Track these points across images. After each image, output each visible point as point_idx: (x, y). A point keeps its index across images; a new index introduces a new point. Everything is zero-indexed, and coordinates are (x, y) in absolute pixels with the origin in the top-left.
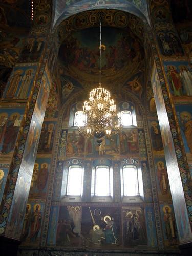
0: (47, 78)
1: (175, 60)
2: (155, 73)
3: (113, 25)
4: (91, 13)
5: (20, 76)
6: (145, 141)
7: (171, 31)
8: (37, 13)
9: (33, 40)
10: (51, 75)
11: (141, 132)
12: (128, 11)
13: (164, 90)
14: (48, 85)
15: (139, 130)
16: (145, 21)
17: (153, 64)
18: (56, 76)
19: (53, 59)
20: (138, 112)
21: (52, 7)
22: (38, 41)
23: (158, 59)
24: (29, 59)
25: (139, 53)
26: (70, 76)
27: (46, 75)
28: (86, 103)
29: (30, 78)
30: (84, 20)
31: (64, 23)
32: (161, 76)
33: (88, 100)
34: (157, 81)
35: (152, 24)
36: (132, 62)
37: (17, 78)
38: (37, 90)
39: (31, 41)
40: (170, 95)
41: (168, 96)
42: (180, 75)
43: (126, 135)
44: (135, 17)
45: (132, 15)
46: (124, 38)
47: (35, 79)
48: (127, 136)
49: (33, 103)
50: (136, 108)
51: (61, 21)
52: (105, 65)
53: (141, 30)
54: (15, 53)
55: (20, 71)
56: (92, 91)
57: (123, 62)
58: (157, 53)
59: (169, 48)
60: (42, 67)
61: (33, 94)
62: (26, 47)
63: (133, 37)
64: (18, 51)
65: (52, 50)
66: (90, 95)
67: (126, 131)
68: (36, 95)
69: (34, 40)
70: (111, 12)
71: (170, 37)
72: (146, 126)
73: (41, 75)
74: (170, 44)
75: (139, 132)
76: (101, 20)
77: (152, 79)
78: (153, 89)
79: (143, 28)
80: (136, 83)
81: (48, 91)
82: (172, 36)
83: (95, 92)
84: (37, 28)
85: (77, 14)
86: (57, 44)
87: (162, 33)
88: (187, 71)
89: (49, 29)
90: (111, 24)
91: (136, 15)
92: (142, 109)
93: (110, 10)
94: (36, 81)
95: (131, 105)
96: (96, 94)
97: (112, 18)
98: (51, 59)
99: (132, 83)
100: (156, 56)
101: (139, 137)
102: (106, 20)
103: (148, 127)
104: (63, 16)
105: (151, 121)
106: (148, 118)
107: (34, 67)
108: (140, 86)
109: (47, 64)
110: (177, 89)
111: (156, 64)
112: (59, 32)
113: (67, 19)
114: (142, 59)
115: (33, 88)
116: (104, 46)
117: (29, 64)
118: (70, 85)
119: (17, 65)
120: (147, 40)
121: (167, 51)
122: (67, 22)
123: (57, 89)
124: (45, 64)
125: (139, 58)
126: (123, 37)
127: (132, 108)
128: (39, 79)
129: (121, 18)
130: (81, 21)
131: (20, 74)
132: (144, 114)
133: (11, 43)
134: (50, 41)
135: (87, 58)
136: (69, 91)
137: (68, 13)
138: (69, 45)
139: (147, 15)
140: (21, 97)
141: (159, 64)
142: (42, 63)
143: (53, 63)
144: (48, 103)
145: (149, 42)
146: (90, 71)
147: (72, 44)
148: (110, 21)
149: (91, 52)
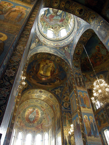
3: (89, 38)
4: (78, 46)
22: (70, 79)
29: (74, 99)
31: (74, 61)
39: (69, 82)
55: (71, 98)
60: (76, 89)
62: (69, 85)
68: (79, 104)
70: (82, 37)
90: (87, 39)
93: (81, 37)
102: (85, 41)
104: (71, 59)
112: (75, 66)
116: (97, 46)
118: (101, 76)
122: (74, 59)
124: (76, 87)
128: (77, 96)
129: (87, 34)
130: (78, 52)
135: (97, 57)
137: (72, 56)
138: (85, 63)
146: (104, 61)
147: (86, 61)
148: (86, 39)
149: (96, 54)
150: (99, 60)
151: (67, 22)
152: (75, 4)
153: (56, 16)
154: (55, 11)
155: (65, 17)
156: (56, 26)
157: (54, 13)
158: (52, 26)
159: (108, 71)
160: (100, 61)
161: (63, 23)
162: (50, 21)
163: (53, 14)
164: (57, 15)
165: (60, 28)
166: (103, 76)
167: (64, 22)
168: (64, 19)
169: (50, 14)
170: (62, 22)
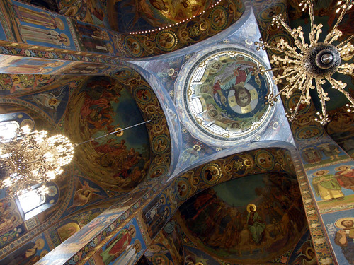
0: (61, 67)
1: (142, 230)
2: (118, 213)
3: (151, 137)
4: (157, 105)
5: (55, 26)
6: (7, 243)
7: (170, 209)
8: (140, 39)
9: (106, 38)
10: (67, 72)
11: (20, 230)
12: (172, 150)
13: (101, 236)
14: (50, 69)
15: (22, 226)
16: (169, 173)
17: (126, 205)
18: (65, 79)
19: (88, 70)
20: (49, 212)
21: (151, 55)
22: (108, 44)
23: (135, 210)
24: (82, 36)
25: (129, 180)
26: (69, 98)
27: (66, 64)
28: (44, 133)
29: (56, 41)
30: (146, 99)
31: (136, 75)
32: (117, 223)
33: (49, 135)
34: (108, 221)
35: (170, 184)
36: (114, 177)
37: (51, 22)
38: (40, 55)
39: (104, 34)
40: (99, 247)
41: (97, 245)
42: (128, 247)
43: (5, 210)
44: (169, 161)
45: (170, 156)
46: (140, 155)
47: (57, 50)
48: (5, 213)
49: (19, 52)
50: (54, 207)
51: (138, 70)
52: (97, 143)
53: (157, 173)
54: (83, 15)
55: (61, 25)
56: (64, 136)
57: (110, 165)
58: (141, 205)
59: (152, 216)
60: (76, 56)
61: (32, 50)
62: (96, 30)
63: (145, 167)
64: (87, 18)
65: (101, 65)
66: (58, 136)
67: (12, 207)
68: (33, 54)
69: (108, 39)
70: (165, 129)
71: (164, 211)
72: (33, 233)
73: (64, 56)
74: (157, 215)
75: (18, 228)
76: (153, 119)
77: (107, 212)
78: (95, 220)
79: (161, 174)
80: (89, 193)
81: (43, 71)
82: (165, 213)
83: (64, 141)
84: (122, 41)
85: (151, 89)
86: (109, 71)
87: (165, 199)
88: (136, 252)
89: (126, 57)
90: (152, 133)
91: (172, 161)
92: (56, 217)
93: (167, 128)
94: (53, 51)
95: (55, 198)
96: (61, 143)
97: (159, 132)
98: (89, 67)
99: (87, 188)
100: (138, 204)
101: (10, 232)
102: (154, 127)
103: (31, 238)
104: (145, 72)
105: (43, 237)
106: (46, 231)
107: (73, 45)
108: (87, 199)
109: (80, 62)
110: (110, 252)
111: (129, 209)
112: (124, 71)
113: (142, 77)
114: (124, 188)
115: (42, 48)
116: (122, 134)
117: (74, 37)
118: (55, 102)
119: (68, 19)
120: (150, 185)
121: (148, 215)
122: (139, 78)
123: (45, 84)
124: (81, 60)
125: (122, 184)
126: (141, 153)
127: (52, 201)
128: (59, 55)
129: (163, 144)
130: (144, 95)
131: (58, 25)
132: (50, 223)
133: (95, 9)
134: (112, 61)
135: (100, 115)
136: (47, 103)
137: (149, 77)
138: (110, 87)
139: (176, 173)
140: (22, 31)
141: (130, 212)
142: (82, 56)
143: (84, 71)
144: (18, 75)
145: (150, 189)
146: (83, 125)
147: (113, 91)
148: (155, 131)
149: (109, 119)
150: (93, 116)
151: (207, 94)
152: (228, 176)
153: (233, 85)
154: (243, 93)
155: (217, 97)
156: (220, 69)
157: (241, 88)
158: (228, 64)
159: (56, 122)
160: (89, 116)
161: (211, 84)
162: (239, 68)
163: (241, 84)
164: (233, 88)
165: (210, 74)
166: (53, 106)
167: (211, 89)
168: (215, 91)
169: (247, 81)
170: (214, 84)
